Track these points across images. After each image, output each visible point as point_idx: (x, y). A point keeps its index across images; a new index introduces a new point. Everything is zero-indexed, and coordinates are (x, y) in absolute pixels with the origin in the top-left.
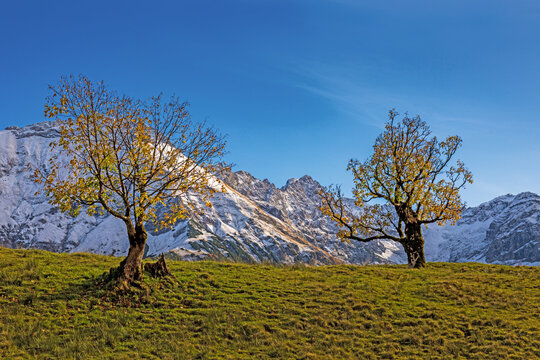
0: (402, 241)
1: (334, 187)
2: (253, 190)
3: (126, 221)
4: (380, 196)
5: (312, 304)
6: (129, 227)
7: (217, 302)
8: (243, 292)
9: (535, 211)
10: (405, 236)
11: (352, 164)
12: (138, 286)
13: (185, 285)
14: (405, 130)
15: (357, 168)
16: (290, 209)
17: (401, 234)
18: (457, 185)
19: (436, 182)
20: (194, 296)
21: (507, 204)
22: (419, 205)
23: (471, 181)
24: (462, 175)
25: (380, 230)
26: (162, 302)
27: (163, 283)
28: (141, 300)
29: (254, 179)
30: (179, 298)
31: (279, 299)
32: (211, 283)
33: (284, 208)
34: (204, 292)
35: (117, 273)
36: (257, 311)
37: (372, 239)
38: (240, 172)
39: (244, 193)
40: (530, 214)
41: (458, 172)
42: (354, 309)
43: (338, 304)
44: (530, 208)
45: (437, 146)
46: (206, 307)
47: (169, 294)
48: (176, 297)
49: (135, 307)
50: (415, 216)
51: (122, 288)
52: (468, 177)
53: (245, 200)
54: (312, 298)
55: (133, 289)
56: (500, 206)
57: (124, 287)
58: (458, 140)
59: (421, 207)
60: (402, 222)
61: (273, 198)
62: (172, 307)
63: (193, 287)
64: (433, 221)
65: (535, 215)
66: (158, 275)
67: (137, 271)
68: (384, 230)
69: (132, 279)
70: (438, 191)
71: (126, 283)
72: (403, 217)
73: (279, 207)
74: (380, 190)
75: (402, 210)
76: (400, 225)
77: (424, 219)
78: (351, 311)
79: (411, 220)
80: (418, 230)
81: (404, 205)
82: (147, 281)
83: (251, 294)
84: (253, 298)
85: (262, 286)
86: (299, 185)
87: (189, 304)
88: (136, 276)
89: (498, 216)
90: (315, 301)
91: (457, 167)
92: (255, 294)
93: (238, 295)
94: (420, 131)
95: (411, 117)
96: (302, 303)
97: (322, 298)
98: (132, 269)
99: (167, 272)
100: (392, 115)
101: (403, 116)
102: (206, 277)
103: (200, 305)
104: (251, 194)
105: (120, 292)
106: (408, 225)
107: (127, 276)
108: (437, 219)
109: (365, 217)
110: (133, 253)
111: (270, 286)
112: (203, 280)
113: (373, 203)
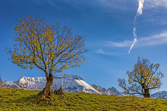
0: (143, 94)
1: (123, 79)
2: (101, 90)
3: (45, 71)
4: (136, 81)
5: (121, 106)
6: (46, 74)
7: (81, 104)
8: (92, 101)
9: (166, 95)
10: (144, 93)
11: (128, 72)
12: (49, 98)
13: (69, 99)
14: (143, 62)
15: (129, 73)
16: (109, 94)
17: (143, 92)
18: (159, 78)
19: (153, 77)
20: (72, 102)
21: (159, 94)
22: (148, 84)
23: (163, 77)
24: (161, 75)
25: (137, 91)
26: (58, 104)
27: (60, 97)
28: (49, 103)
29: (101, 88)
30: (66, 103)
31: (107, 104)
32: (80, 98)
33: (108, 94)
34: (76, 101)
35: (42, 93)
36: (98, 108)
37: (134, 94)
38: (98, 86)
39: (99, 91)
40: (165, 96)
41: (159, 74)
42: (141, 108)
43: (133, 106)
44: (165, 95)
45: (153, 66)
46: (76, 106)
47: (62, 101)
48: (64, 102)
49: (46, 106)
50: (147, 87)
51: (42, 98)
52: (162, 76)
53: (99, 92)
54: (121, 104)
55: (47, 99)
56: (158, 94)
57: (43, 98)
58: (159, 65)
59: (149, 85)
60: (143, 89)
61: (105, 92)
62: (61, 106)
63: (72, 99)
64: (152, 88)
65: (166, 96)
66: (59, 94)
67: (50, 92)
68: (138, 91)
69: (47, 95)
70: (153, 80)
71: (44, 96)
72: (143, 87)
73: (107, 94)
74: (136, 79)
75: (143, 85)
76: (142, 90)
77: (150, 88)
78: (140, 109)
79: (146, 88)
80: (148, 91)
81: (144, 84)
82: (53, 96)
83: (96, 102)
84: (97, 103)
85: (100, 99)
86: (111, 89)
87: (69, 105)
88: (49, 94)
89: (157, 96)
90: (123, 105)
91: (159, 73)
92: (97, 102)
93: (90, 102)
94: (147, 63)
95: (144, 59)
96: (118, 106)
97: (126, 104)
98: (48, 91)
99: (62, 93)
100: (139, 58)
101: (142, 59)
102: (78, 96)
103: (73, 105)
104: (101, 91)
105: (41, 100)
106: (145, 90)
107: (45, 94)
108: (154, 88)
109: (132, 87)
110: (48, 85)
111: (104, 99)
112: (77, 97)
113: (134, 83)
